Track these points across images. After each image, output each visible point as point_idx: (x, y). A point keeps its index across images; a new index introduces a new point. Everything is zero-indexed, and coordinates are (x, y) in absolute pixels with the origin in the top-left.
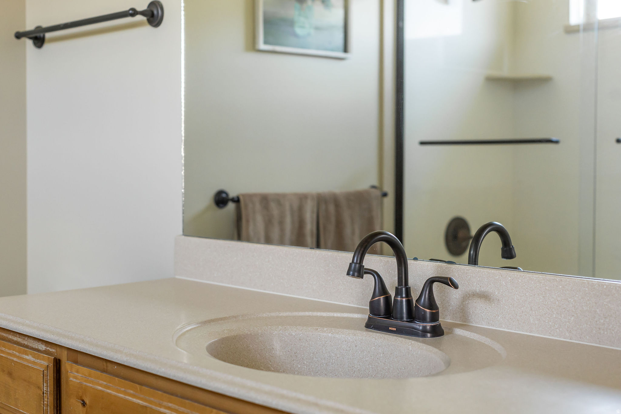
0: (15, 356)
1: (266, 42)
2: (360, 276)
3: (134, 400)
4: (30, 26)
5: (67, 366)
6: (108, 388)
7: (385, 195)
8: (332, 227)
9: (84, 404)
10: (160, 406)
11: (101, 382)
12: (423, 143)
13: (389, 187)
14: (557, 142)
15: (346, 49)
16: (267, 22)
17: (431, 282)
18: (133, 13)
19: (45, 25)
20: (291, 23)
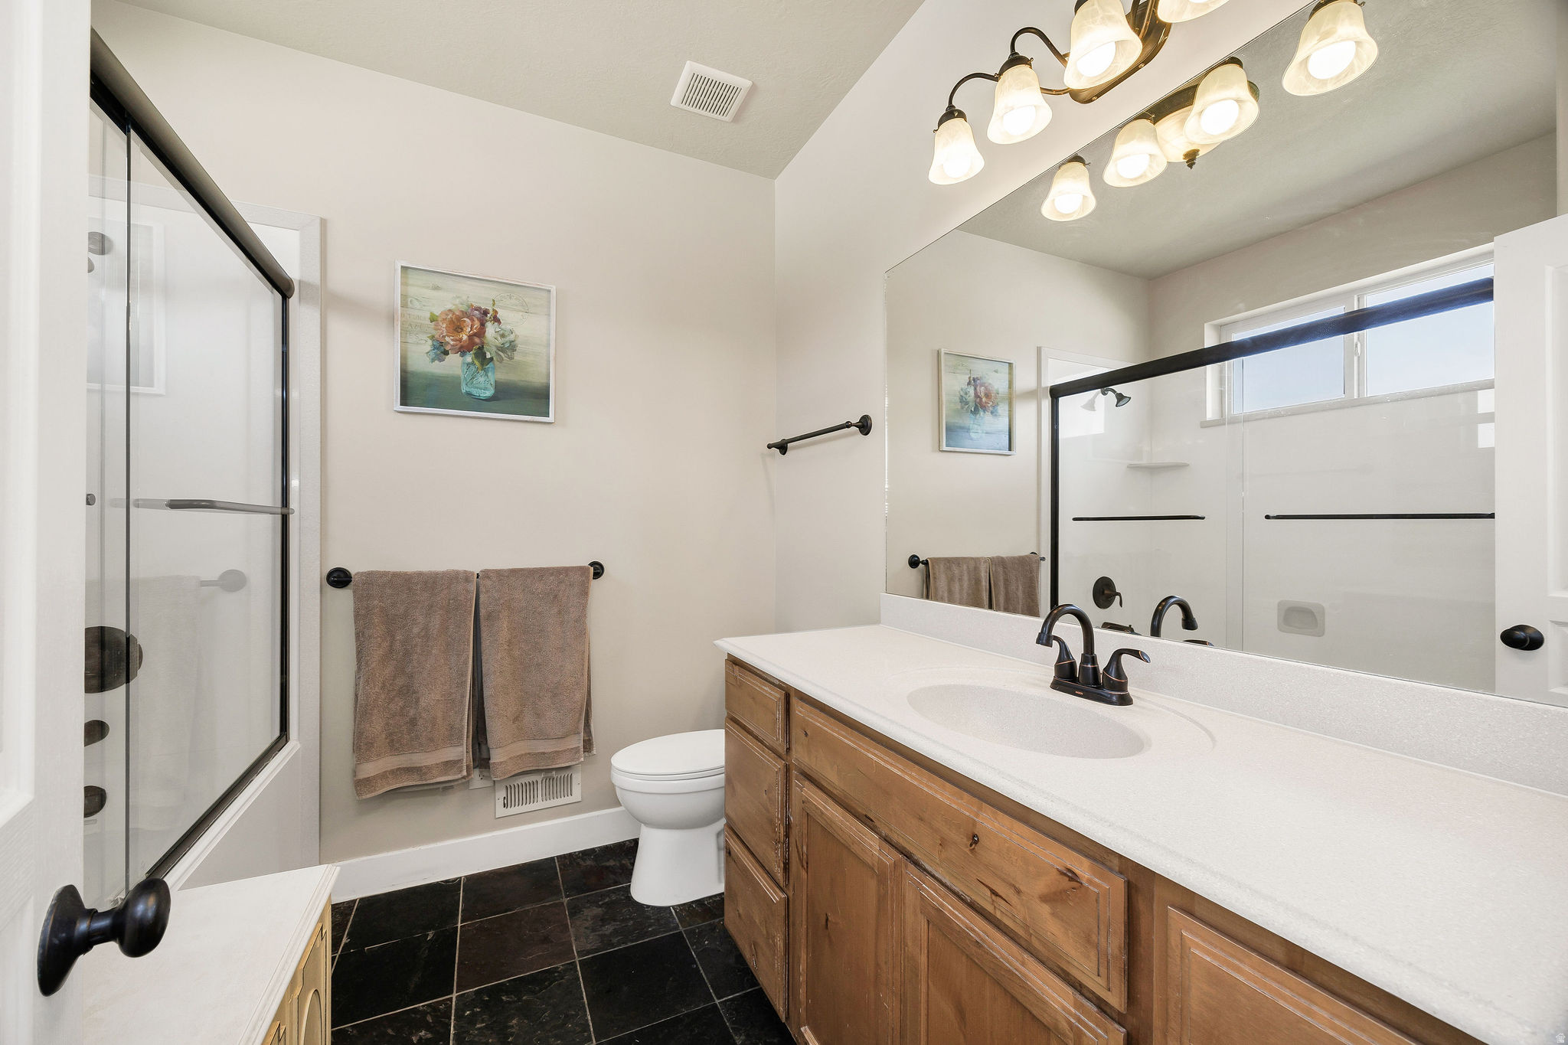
0: (757, 686)
1: (947, 446)
2: (1049, 644)
3: (846, 741)
4: (777, 440)
5: (794, 700)
6: (826, 726)
7: (1043, 559)
8: (1001, 584)
9: (806, 734)
10: (868, 751)
11: (820, 720)
12: (1075, 519)
13: (1046, 552)
14: (1203, 518)
15: (1010, 449)
16: (949, 429)
17: (1118, 654)
18: (848, 425)
19: (787, 438)
20: (968, 430)
